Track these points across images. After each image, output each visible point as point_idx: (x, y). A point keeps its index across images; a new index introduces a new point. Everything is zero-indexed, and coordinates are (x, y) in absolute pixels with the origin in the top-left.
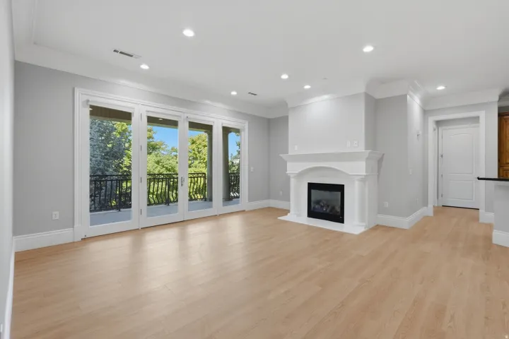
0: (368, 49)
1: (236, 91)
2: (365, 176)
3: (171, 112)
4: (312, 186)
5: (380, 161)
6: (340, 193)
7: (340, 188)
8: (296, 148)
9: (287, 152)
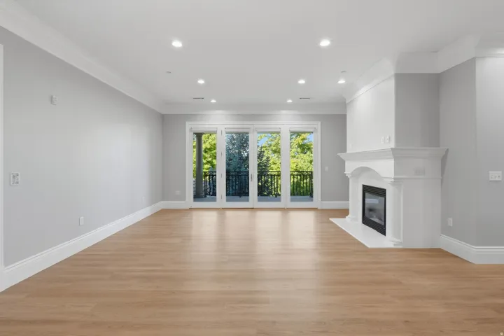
1: (291, 99)
3: (240, 126)
4: (365, 189)
5: (444, 160)
9: (346, 151)
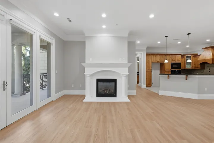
0: (152, 16)
2: (128, 75)
4: (98, 81)
6: (114, 83)
7: (115, 81)
8: (91, 59)
9: (85, 62)
